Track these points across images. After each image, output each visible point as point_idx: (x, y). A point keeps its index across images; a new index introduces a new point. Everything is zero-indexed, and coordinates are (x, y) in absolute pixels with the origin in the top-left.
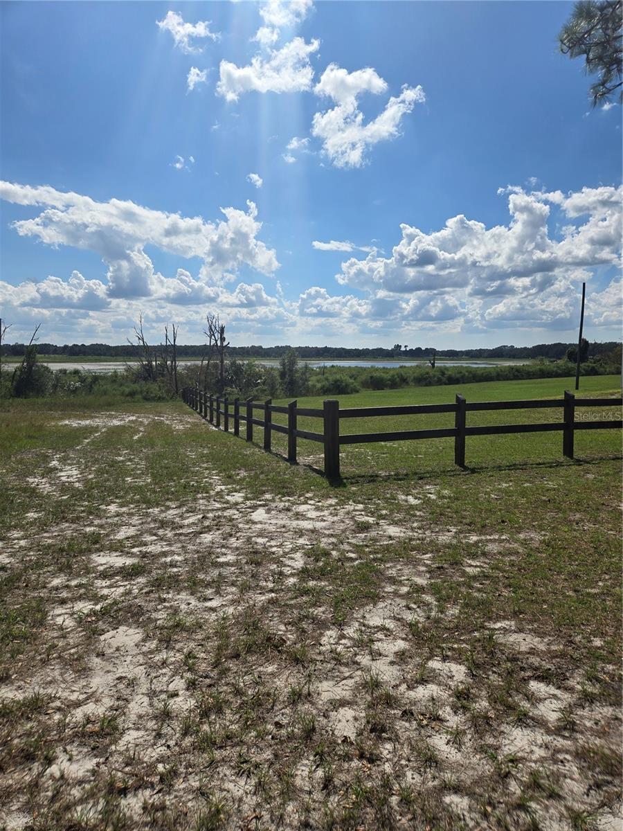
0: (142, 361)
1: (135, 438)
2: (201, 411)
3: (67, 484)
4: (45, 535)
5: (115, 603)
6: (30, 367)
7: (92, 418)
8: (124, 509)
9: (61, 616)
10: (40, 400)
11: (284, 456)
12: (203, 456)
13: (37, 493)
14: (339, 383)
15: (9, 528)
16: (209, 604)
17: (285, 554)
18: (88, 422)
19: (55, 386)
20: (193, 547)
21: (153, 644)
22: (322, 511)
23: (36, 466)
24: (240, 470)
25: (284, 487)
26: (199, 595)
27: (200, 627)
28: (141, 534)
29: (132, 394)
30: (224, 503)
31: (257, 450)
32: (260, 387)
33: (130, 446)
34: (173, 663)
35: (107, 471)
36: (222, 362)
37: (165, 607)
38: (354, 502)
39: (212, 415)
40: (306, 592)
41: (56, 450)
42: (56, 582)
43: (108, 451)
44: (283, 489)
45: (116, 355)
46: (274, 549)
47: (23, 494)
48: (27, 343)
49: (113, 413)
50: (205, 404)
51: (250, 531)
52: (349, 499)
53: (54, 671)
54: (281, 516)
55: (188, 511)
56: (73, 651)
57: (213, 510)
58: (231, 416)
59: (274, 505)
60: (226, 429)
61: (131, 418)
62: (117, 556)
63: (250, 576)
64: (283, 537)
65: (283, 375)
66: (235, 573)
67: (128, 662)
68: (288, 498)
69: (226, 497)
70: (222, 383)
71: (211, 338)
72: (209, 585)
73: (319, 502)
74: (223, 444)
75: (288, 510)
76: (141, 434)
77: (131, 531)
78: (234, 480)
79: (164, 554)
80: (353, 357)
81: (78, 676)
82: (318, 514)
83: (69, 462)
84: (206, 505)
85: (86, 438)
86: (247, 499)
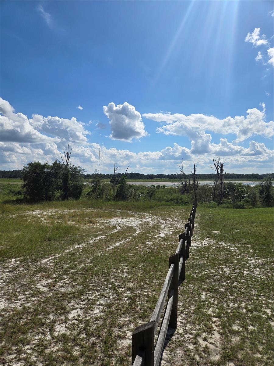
32: (245, 199)
36: (222, 184)
70: (222, 196)
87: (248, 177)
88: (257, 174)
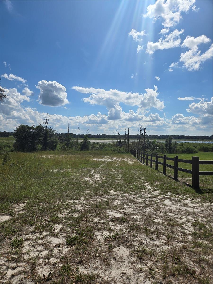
0: (118, 140)
1: (116, 166)
2: (137, 157)
3: (97, 181)
4: (91, 200)
5: (117, 234)
6: (85, 141)
7: (103, 158)
8: (116, 193)
9: (99, 236)
10: (88, 152)
11: (172, 177)
12: (140, 174)
13: (88, 183)
14: (189, 149)
15: (81, 196)
16: (155, 243)
17: (184, 223)
18: (101, 159)
19: (92, 148)
20: (143, 213)
21: (134, 259)
22: (195, 204)
23: (87, 174)
24: (155, 181)
25: (175, 191)
26: (150, 237)
27: (153, 254)
28: (123, 204)
29: (114, 151)
30: (152, 195)
31: (160, 174)
32: (158, 149)
33: (115, 169)
34: (144, 271)
35: (109, 177)
36: (144, 140)
37: (137, 240)
38: (210, 201)
39: (142, 159)
40: (199, 245)
41: (93, 169)
42: (96, 220)
43: (108, 170)
44: (175, 192)
45: (109, 138)
46: (178, 220)
47: (84, 183)
48: (85, 134)
49: (109, 157)
50: (139, 155)
51: (165, 209)
52: (207, 200)
53: (97, 263)
54: (177, 204)
55: (139, 197)
56: (104, 254)
57: (148, 197)
58: (149, 160)
59: (173, 198)
60: (147, 165)
61: (115, 159)
62: (115, 212)
63: (170, 231)
64: (180, 214)
65: (166, 145)
66: (163, 229)
67: (125, 265)
68: (178, 196)
69: (152, 192)
70: (144, 148)
71: (140, 132)
72: (153, 233)
73: (193, 199)
74: (147, 170)
75: (180, 201)
76: (118, 164)
77: (119, 202)
78: (154, 185)
79: (133, 214)
80: (193, 139)
81: (107, 267)
82: (194, 205)
83: (97, 173)
84: (145, 195)
85: (101, 165)
86: (161, 194)
87: (151, 137)
88: (157, 135)
